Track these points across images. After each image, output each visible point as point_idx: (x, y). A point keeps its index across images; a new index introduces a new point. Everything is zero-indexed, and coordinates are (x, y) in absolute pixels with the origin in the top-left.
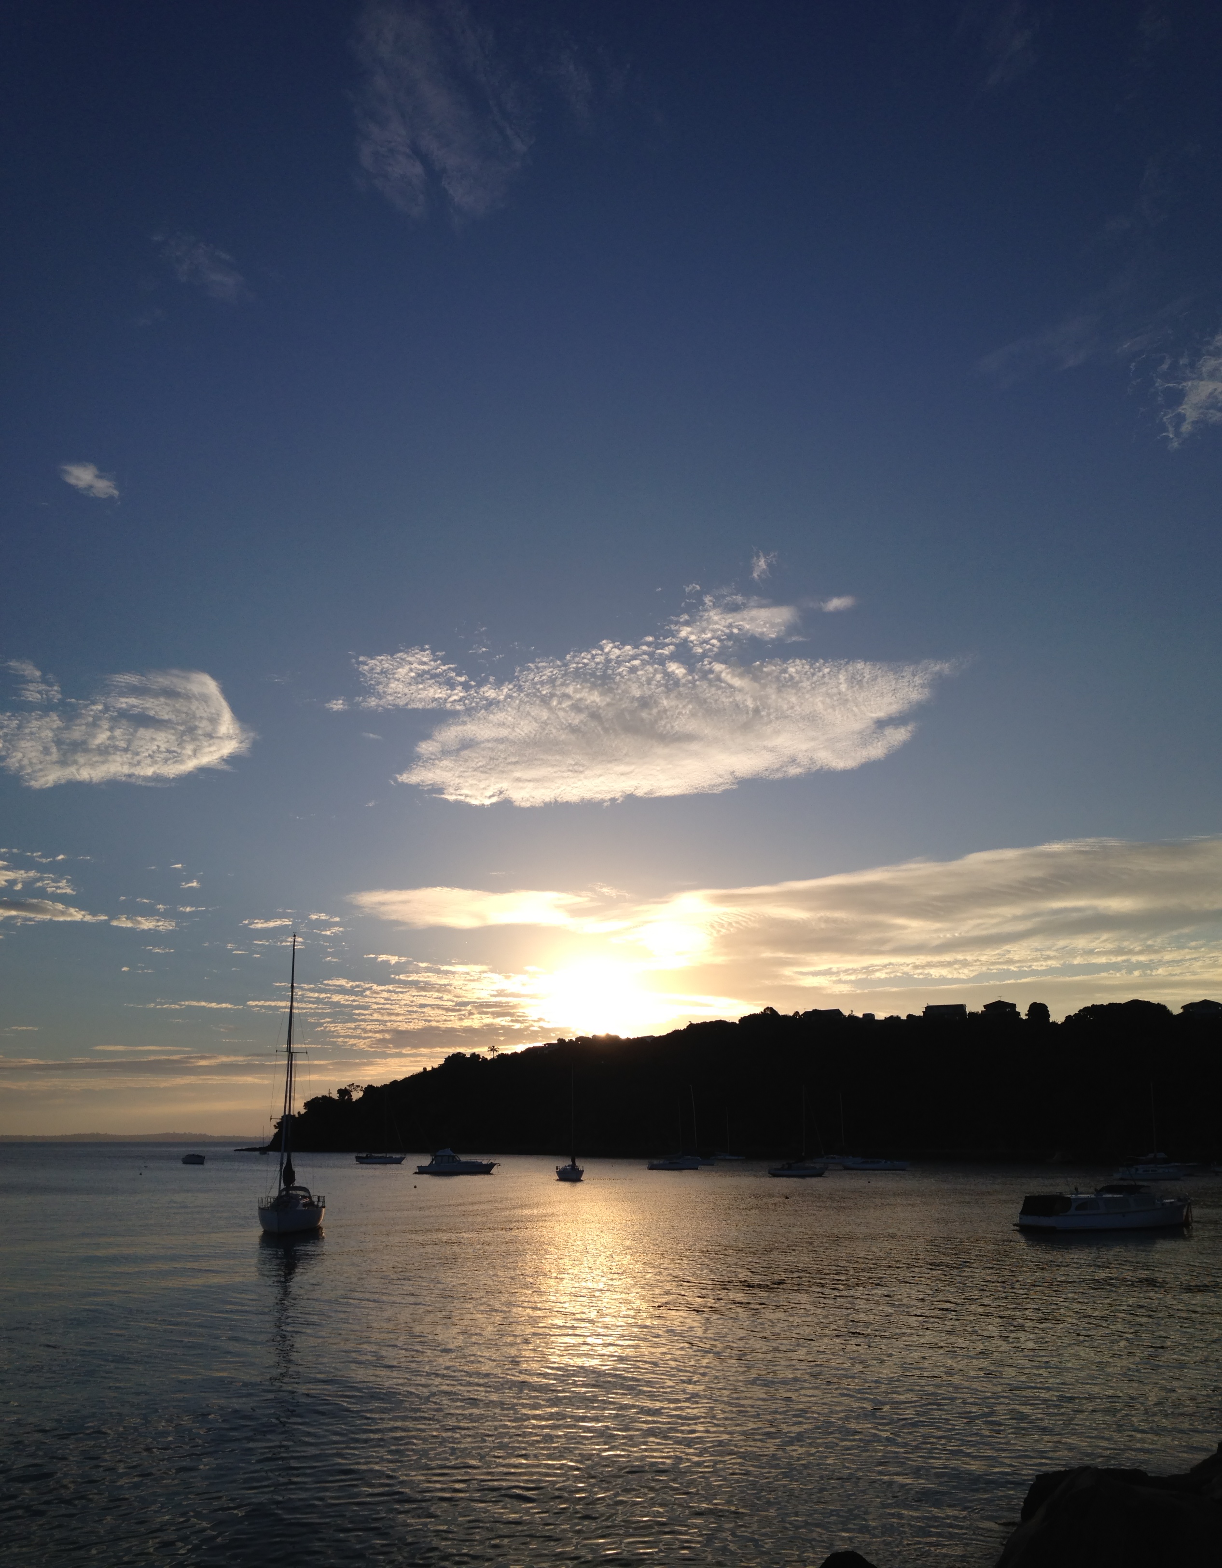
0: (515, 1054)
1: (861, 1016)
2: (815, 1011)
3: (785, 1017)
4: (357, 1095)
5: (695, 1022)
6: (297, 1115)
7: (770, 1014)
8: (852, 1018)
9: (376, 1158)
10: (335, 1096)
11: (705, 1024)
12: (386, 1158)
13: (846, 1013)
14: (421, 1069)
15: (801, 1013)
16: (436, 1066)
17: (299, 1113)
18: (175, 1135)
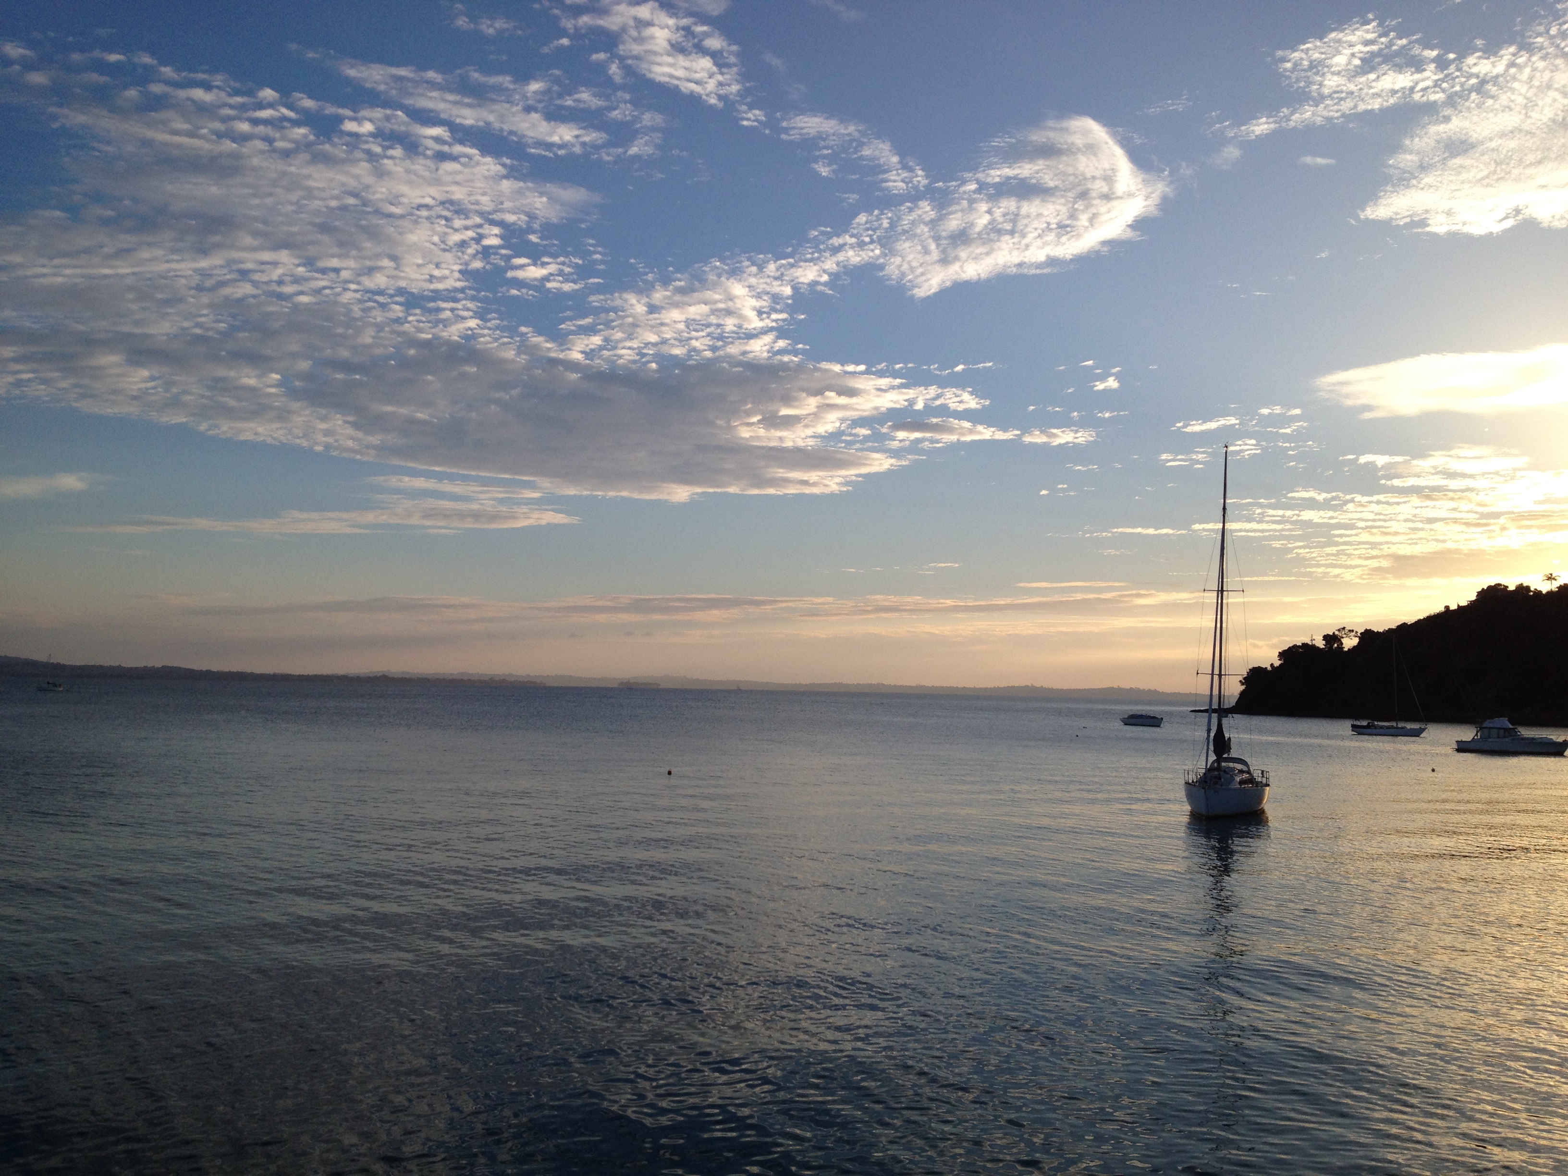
4: (1349, 643)
6: (1269, 668)
9: (1382, 727)
10: (1320, 644)
12: (1397, 728)
14: (1443, 608)
16: (1465, 603)
17: (1272, 665)
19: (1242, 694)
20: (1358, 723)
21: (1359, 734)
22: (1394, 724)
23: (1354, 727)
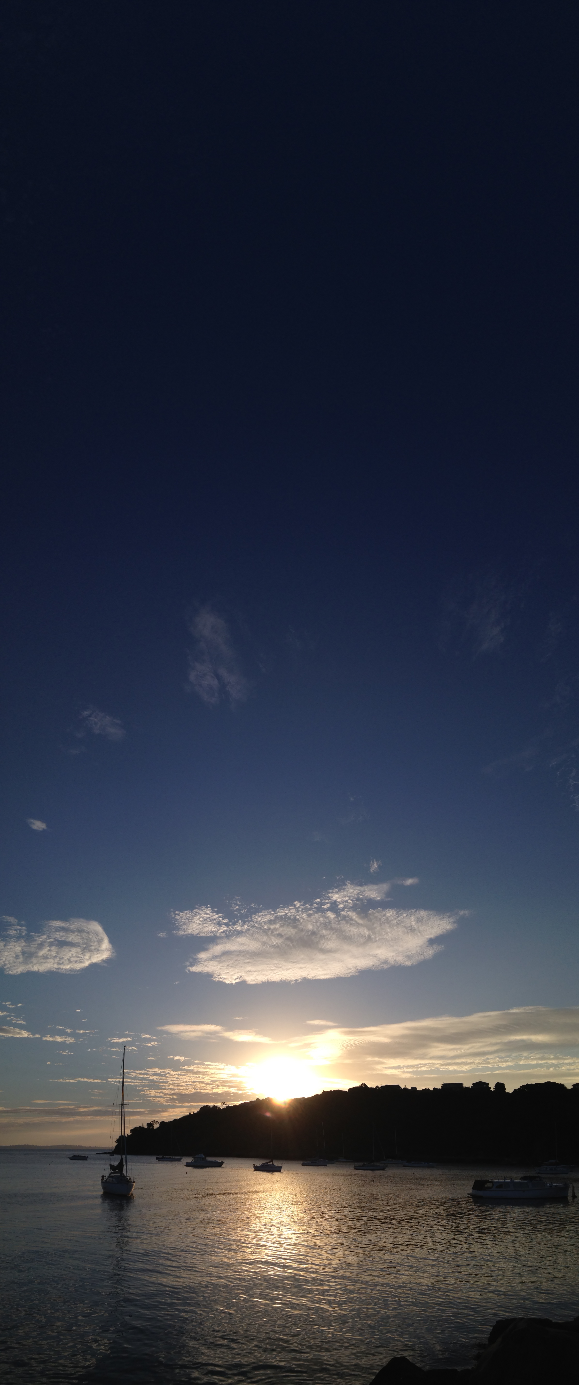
0: (235, 1106)
1: (410, 1088)
2: (387, 1086)
3: (371, 1088)
4: (156, 1126)
5: (326, 1091)
6: (126, 1136)
7: (364, 1088)
8: (405, 1089)
9: (167, 1158)
10: (146, 1126)
11: (331, 1091)
12: (172, 1158)
13: (402, 1087)
14: (188, 1114)
15: (379, 1087)
16: (196, 1112)
17: (128, 1135)
18: (66, 1146)
19: (116, 1146)
20: (159, 1157)
21: (159, 1161)
22: (171, 1157)
23: (157, 1159)
